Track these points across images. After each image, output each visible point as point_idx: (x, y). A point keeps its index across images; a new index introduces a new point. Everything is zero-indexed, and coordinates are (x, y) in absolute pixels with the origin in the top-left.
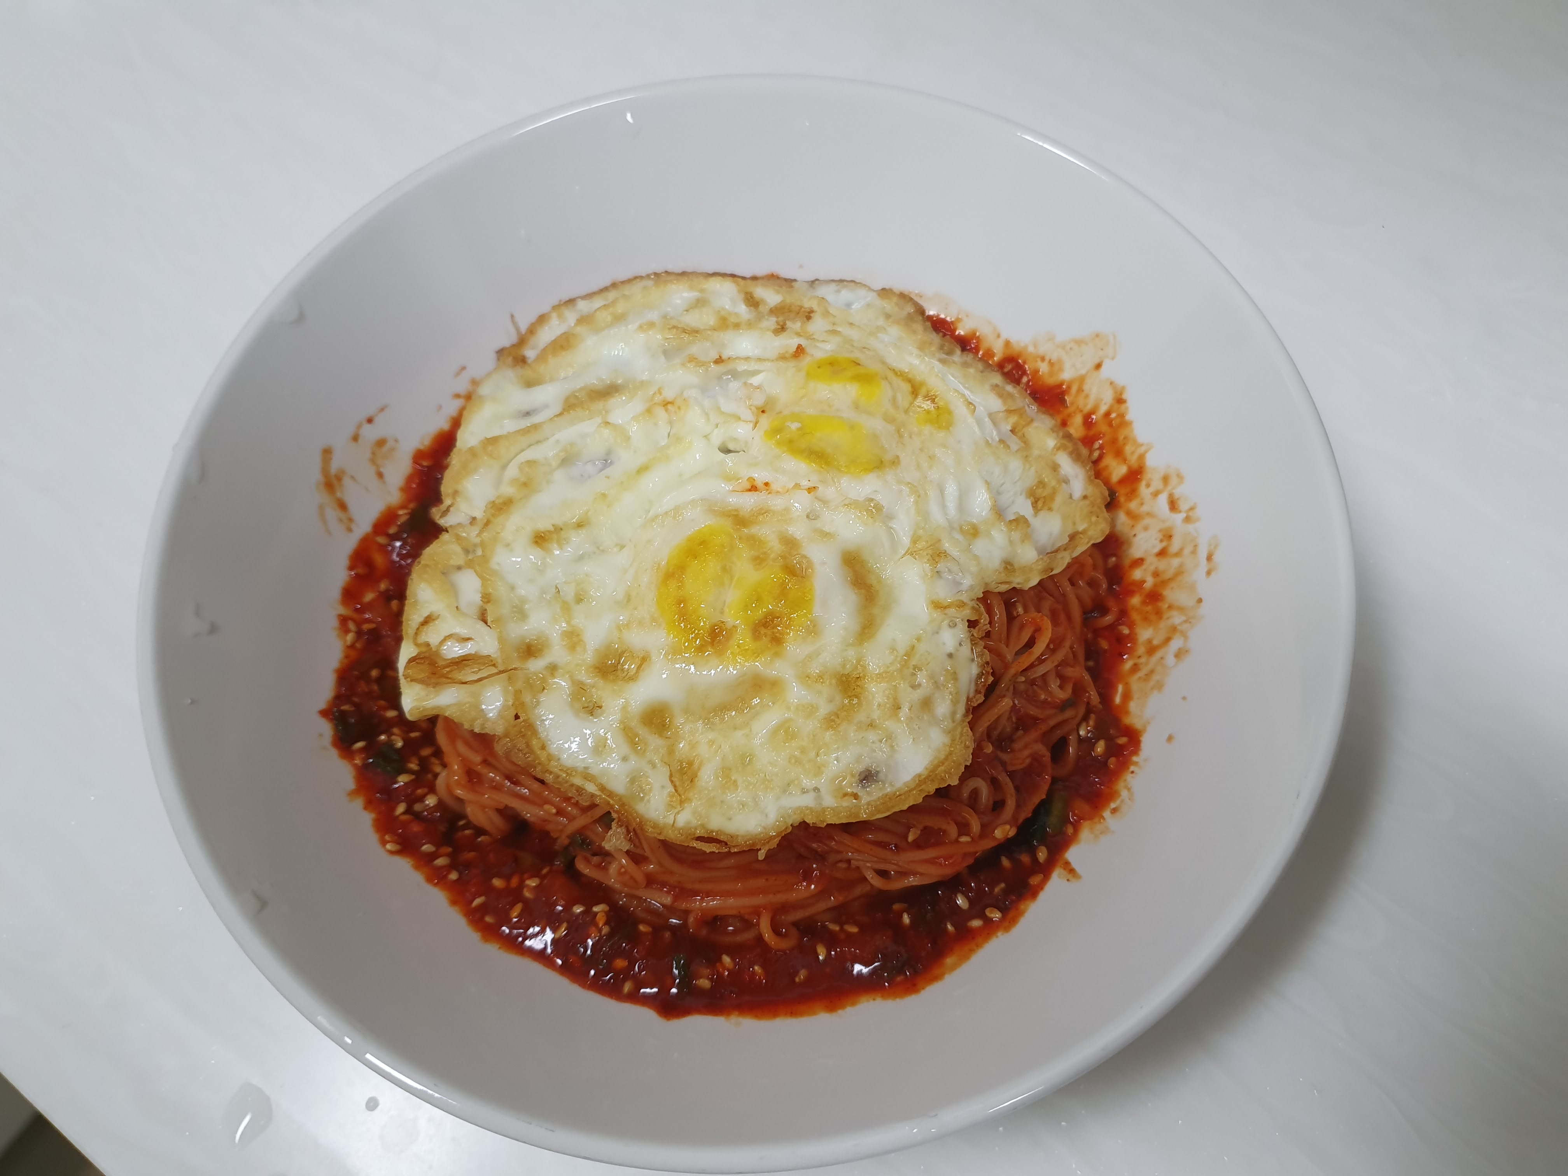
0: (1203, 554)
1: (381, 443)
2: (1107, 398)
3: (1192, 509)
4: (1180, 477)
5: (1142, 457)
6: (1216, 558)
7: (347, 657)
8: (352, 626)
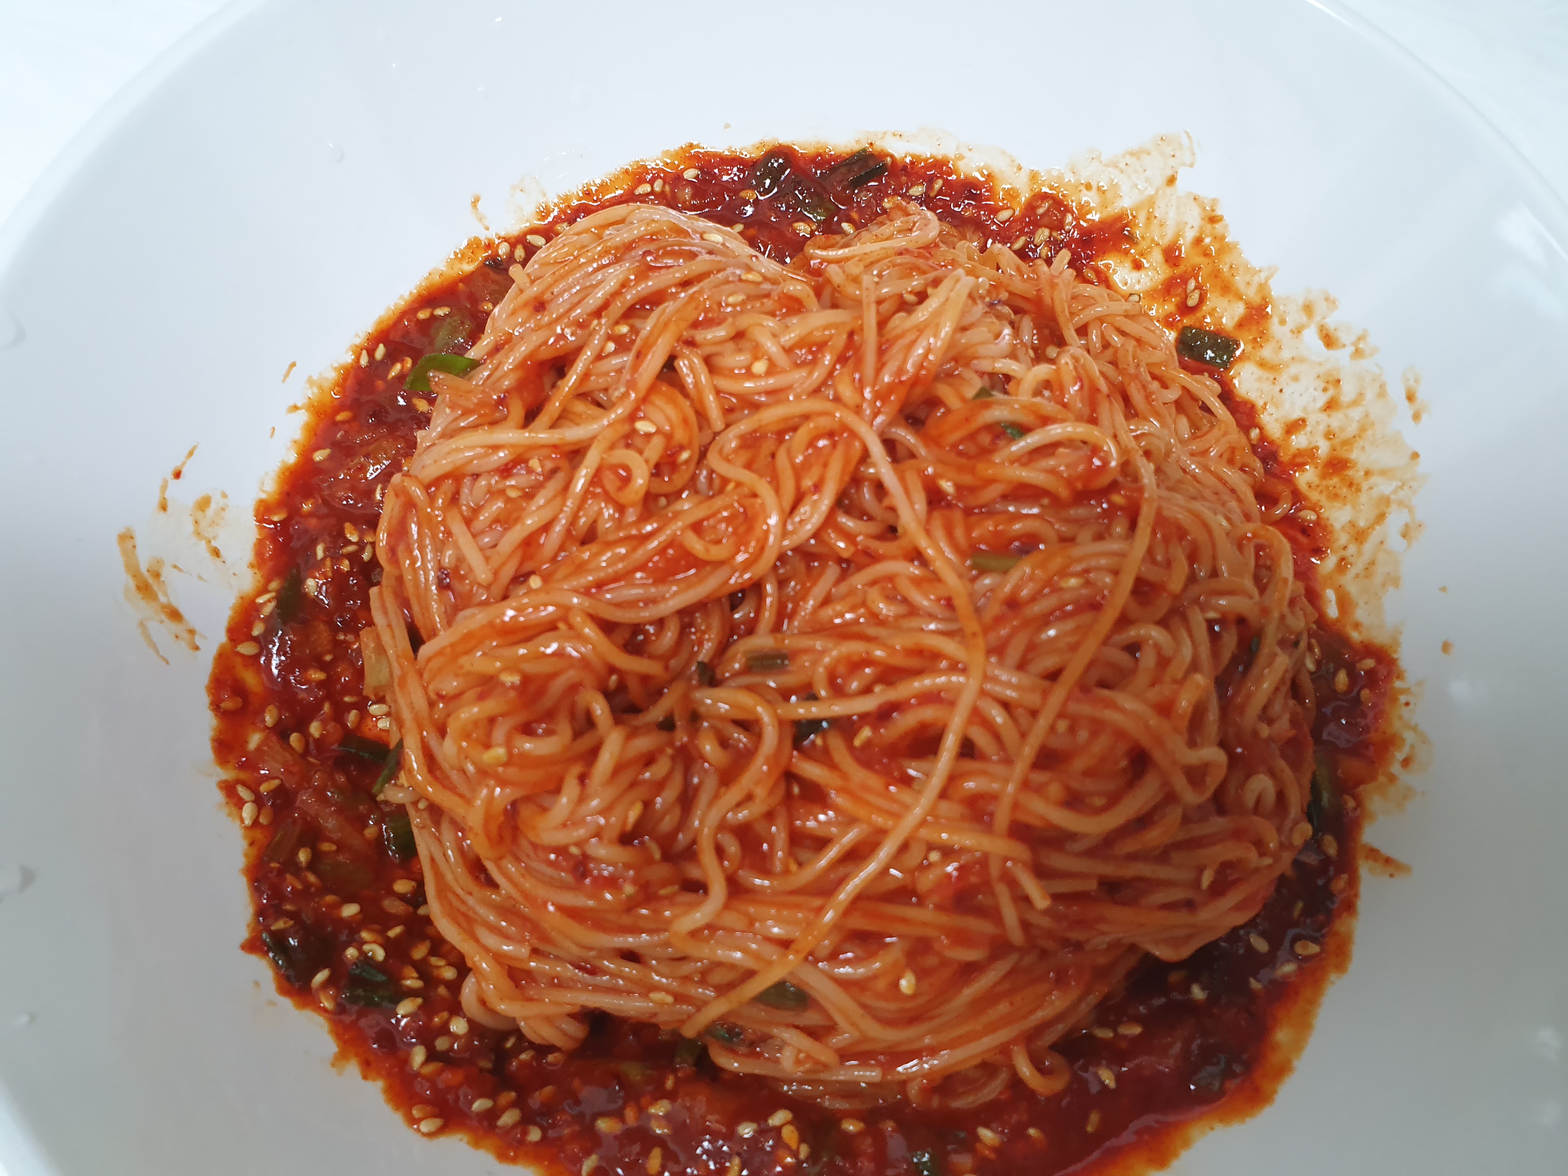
0: (1397, 394)
1: (204, 503)
2: (1193, 221)
3: (1360, 338)
4: (1331, 302)
5: (1263, 288)
6: (1421, 395)
7: (251, 844)
8: (243, 792)
